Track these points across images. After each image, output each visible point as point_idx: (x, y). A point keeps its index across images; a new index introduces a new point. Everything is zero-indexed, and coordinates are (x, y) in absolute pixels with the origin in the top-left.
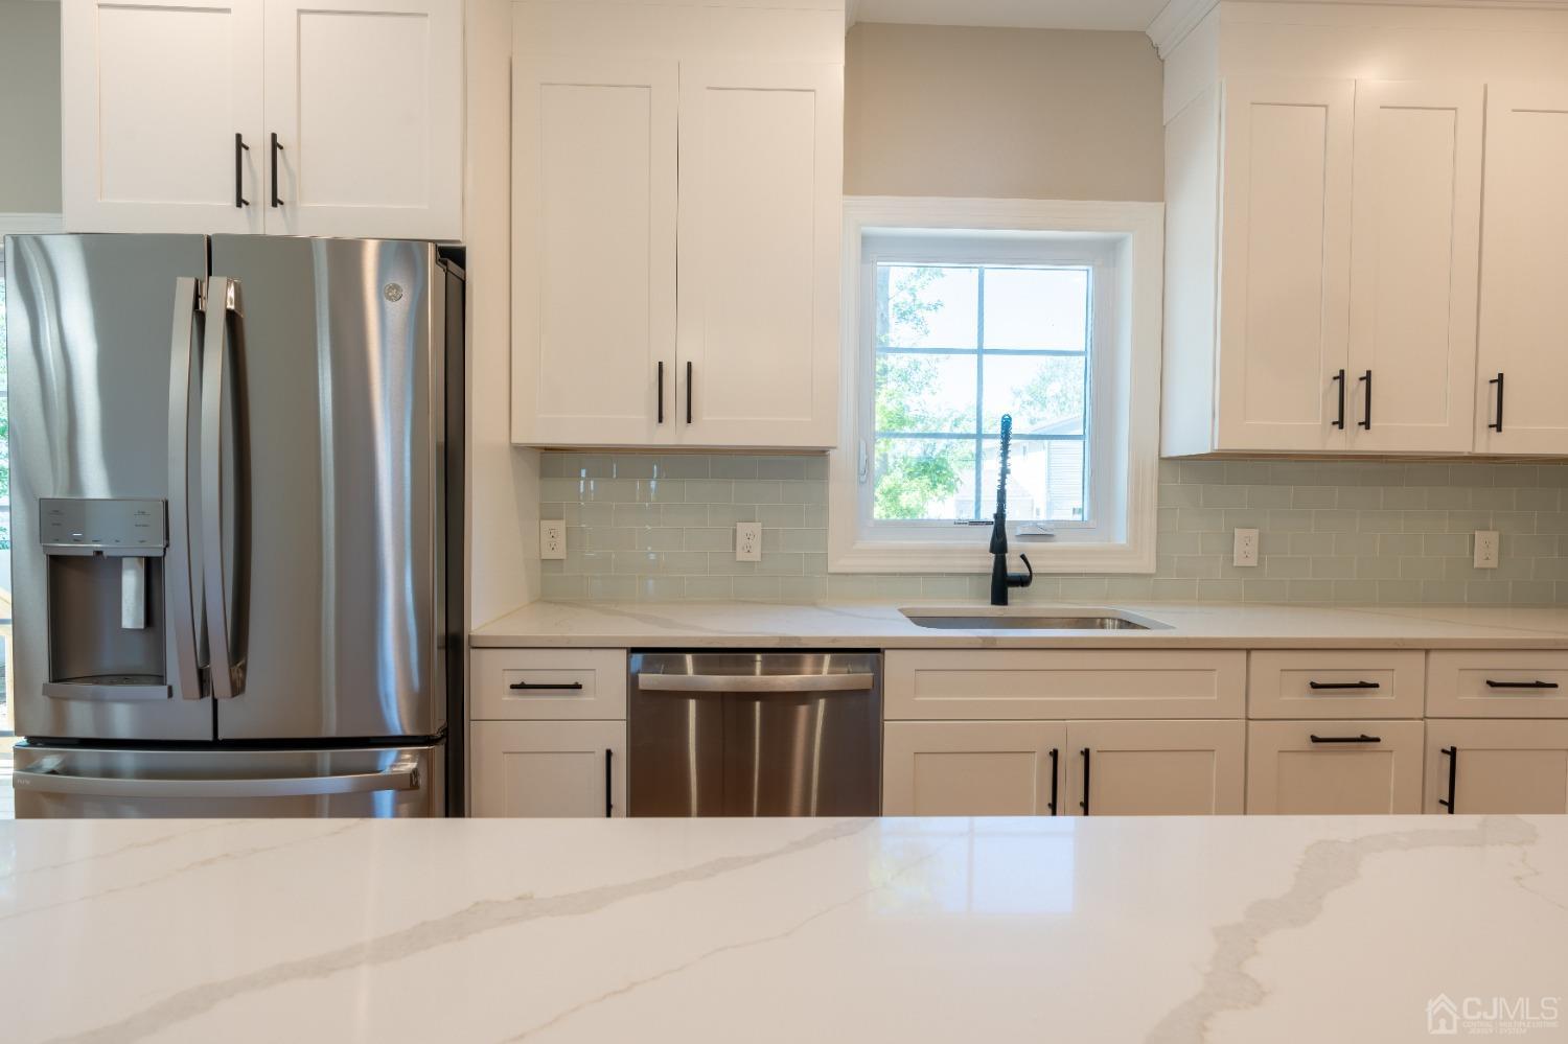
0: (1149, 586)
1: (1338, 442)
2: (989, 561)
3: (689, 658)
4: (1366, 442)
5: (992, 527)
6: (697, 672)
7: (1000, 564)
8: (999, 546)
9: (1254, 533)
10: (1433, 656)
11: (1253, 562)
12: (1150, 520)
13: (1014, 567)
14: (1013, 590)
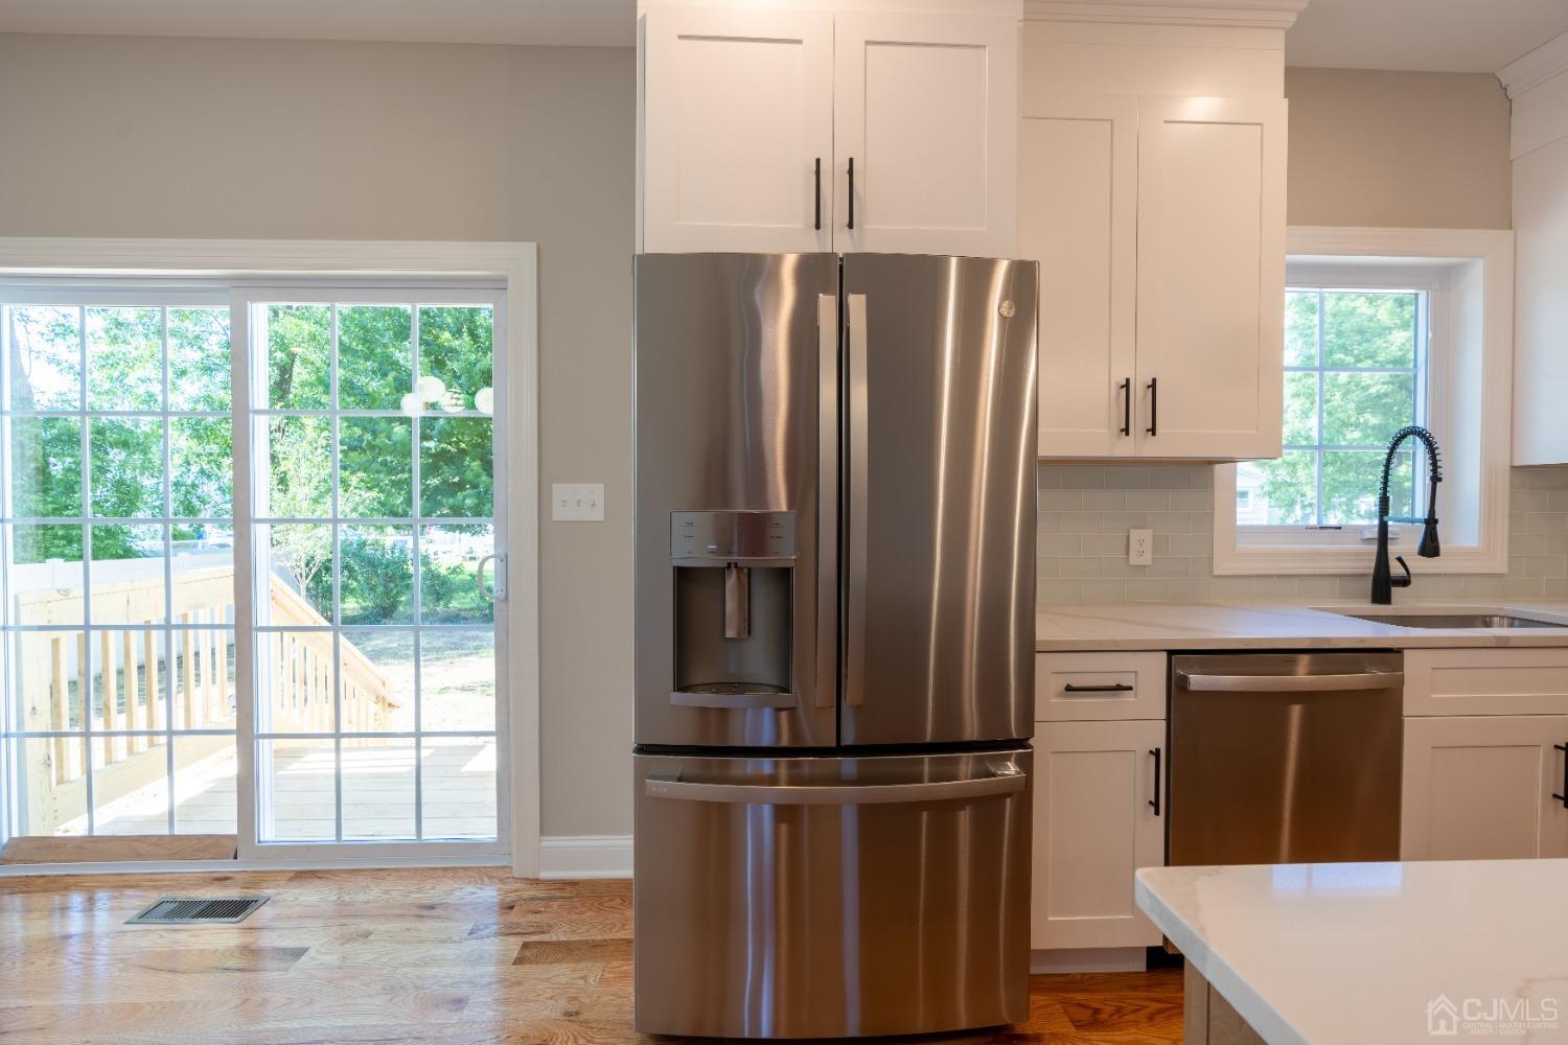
0: (1501, 585)
7: (1383, 566)
12: (1502, 524)
14: (1396, 591)
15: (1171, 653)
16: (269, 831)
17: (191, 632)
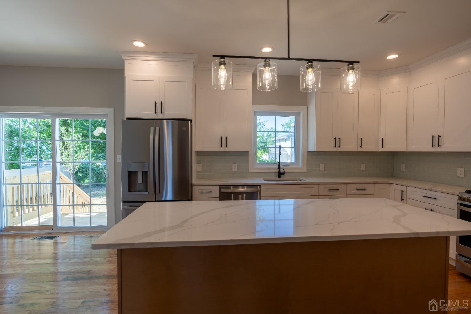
0: (306, 174)
1: (335, 149)
2: (277, 170)
3: (232, 187)
4: (340, 149)
5: (278, 164)
6: (233, 189)
7: (279, 170)
8: (279, 167)
9: (324, 165)
10: (348, 185)
11: (323, 170)
12: (305, 162)
13: (282, 171)
14: (282, 175)
15: (220, 186)
16: (59, 225)
17: (42, 185)
